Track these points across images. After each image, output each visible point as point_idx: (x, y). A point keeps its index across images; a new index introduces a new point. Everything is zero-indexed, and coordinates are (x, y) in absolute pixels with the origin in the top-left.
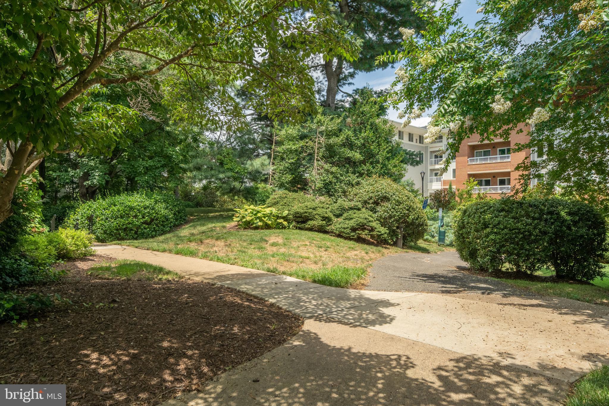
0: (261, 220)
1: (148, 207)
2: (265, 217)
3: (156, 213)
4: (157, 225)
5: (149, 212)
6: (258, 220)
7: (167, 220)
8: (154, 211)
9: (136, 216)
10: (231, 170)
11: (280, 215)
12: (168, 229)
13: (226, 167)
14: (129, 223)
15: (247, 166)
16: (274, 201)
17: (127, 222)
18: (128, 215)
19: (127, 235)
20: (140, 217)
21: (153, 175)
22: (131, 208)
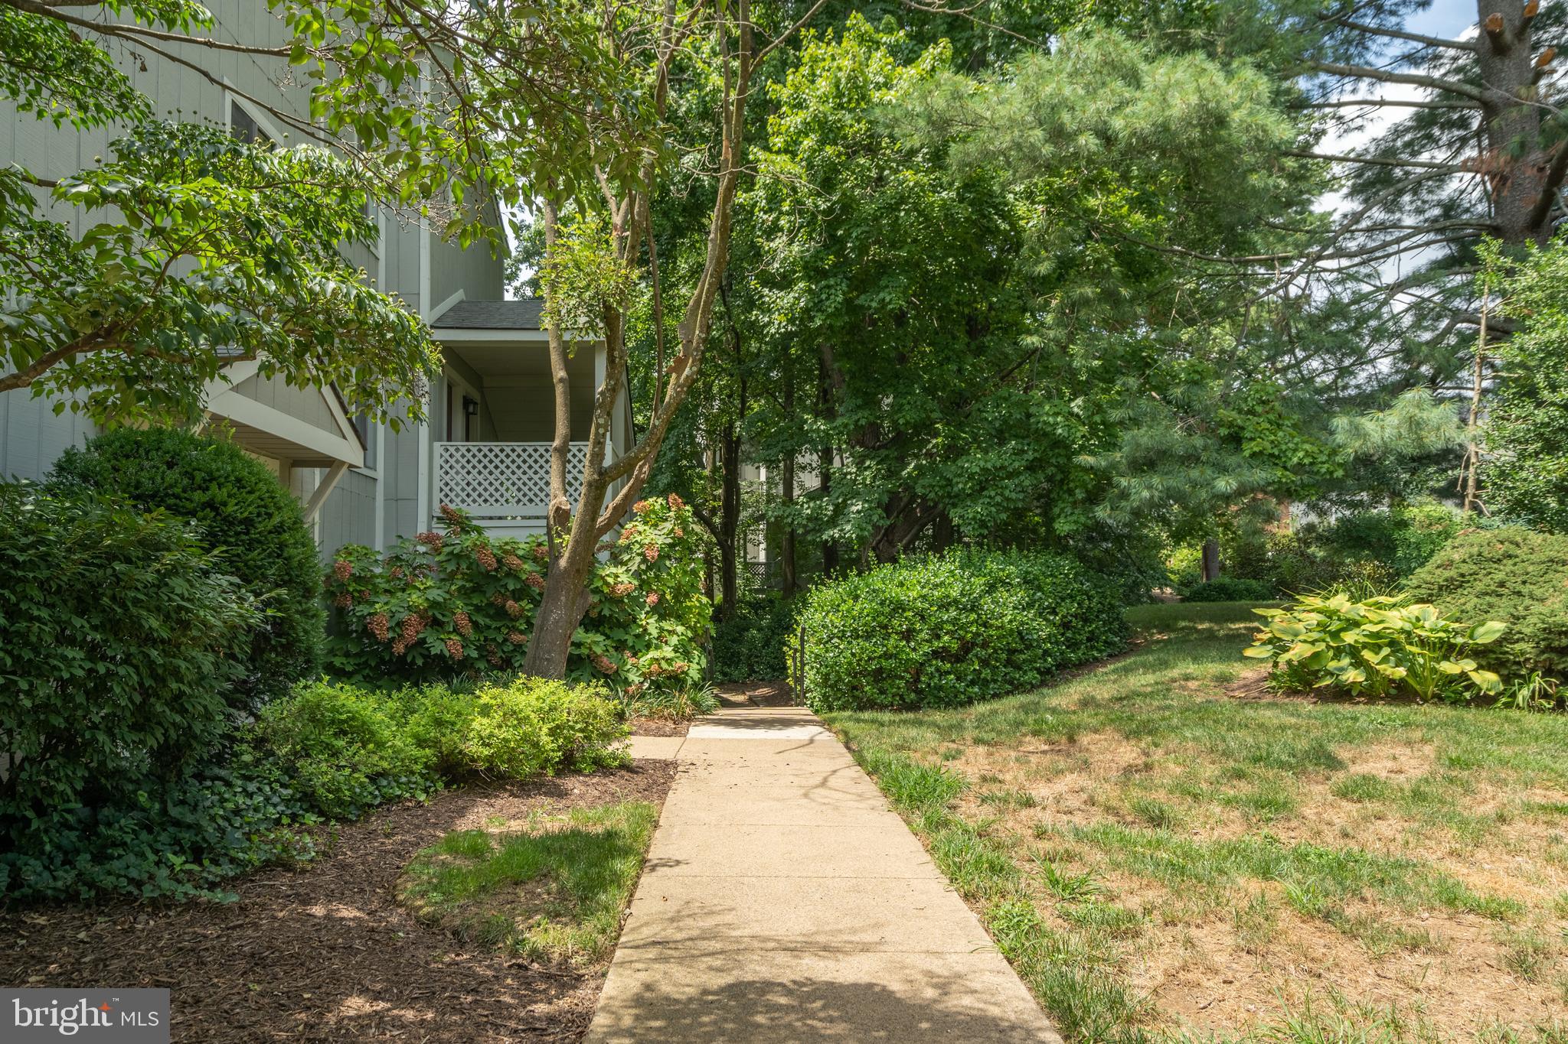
0: (1359, 663)
1: (956, 601)
2: (1376, 648)
3: (985, 625)
4: (985, 663)
5: (954, 621)
6: (1346, 661)
7: (1029, 647)
8: (973, 616)
9: (908, 635)
10: (1273, 459)
11: (1459, 640)
12: (1032, 676)
13: (1249, 448)
14: (887, 656)
15: (1340, 438)
16: (1447, 574)
17: (880, 651)
18: (885, 627)
19: (882, 692)
20: (924, 635)
21: (998, 499)
22: (899, 607)
